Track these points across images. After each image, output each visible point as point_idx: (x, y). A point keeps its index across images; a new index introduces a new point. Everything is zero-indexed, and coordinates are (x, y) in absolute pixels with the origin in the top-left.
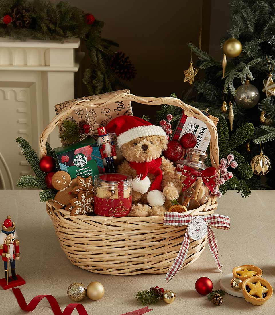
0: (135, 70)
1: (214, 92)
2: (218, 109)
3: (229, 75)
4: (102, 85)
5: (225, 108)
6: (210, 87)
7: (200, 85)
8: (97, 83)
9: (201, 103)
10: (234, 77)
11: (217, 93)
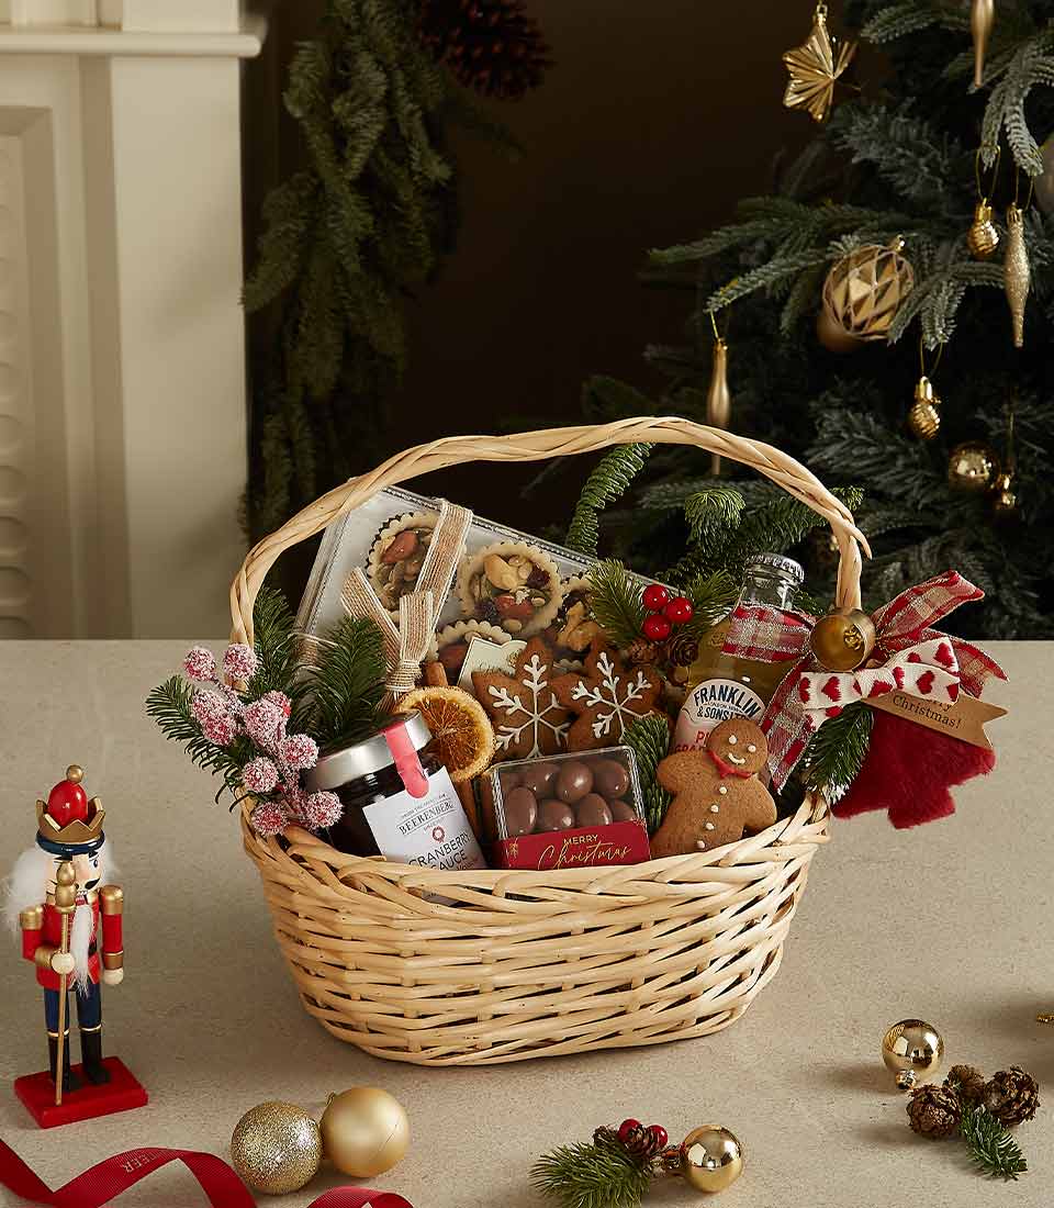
0: (543, 49)
1: (930, 156)
2: (954, 239)
3: (1006, 71)
4: (378, 122)
5: (986, 232)
6: (913, 132)
7: (861, 123)
8: (352, 112)
9: (865, 212)
10: (1032, 81)
11: (946, 162)
